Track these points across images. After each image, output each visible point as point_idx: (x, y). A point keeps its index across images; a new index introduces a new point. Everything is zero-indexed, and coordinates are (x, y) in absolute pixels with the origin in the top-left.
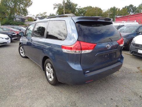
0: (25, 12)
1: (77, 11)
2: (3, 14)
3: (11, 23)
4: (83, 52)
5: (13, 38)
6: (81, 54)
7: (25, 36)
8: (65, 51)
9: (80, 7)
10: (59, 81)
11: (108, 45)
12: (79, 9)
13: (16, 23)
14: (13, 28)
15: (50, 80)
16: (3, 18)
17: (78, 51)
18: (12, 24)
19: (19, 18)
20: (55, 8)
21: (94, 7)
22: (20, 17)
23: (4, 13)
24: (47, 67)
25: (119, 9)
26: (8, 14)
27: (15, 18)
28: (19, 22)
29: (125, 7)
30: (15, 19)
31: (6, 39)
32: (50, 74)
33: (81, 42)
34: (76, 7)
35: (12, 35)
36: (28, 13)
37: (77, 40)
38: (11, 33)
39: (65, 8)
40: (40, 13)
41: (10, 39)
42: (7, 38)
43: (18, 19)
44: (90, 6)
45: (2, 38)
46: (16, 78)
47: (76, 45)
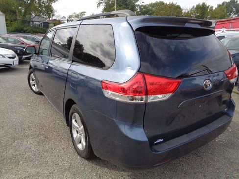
0: (49, 11)
1: (138, 10)
2: (12, 14)
3: (25, 29)
4: (152, 99)
5: (24, 57)
6: (146, 104)
7: (38, 54)
8: (109, 94)
9: (143, 3)
10: (95, 153)
11: (207, 81)
12: (142, 6)
13: (34, 30)
14: (26, 38)
15: (80, 146)
16: (12, 21)
17: (138, 97)
18: (27, 30)
19: (40, 22)
20: (99, 4)
21: (168, 3)
22: (40, 19)
23: (14, 12)
24: (73, 121)
25: (212, 7)
26: (21, 15)
27: (33, 21)
28: (38, 28)
29: (223, 4)
30: (33, 23)
31: (10, 58)
32: (79, 136)
33: (146, 76)
34: (137, 4)
35: (21, 51)
36: (55, 13)
37: (138, 71)
38: (21, 47)
39: (117, 4)
40: (75, 13)
41: (17, 58)
42: (11, 56)
43: (37, 23)
44: (160, 2)
45: (2, 55)
46: (14, 139)
47: (134, 84)
